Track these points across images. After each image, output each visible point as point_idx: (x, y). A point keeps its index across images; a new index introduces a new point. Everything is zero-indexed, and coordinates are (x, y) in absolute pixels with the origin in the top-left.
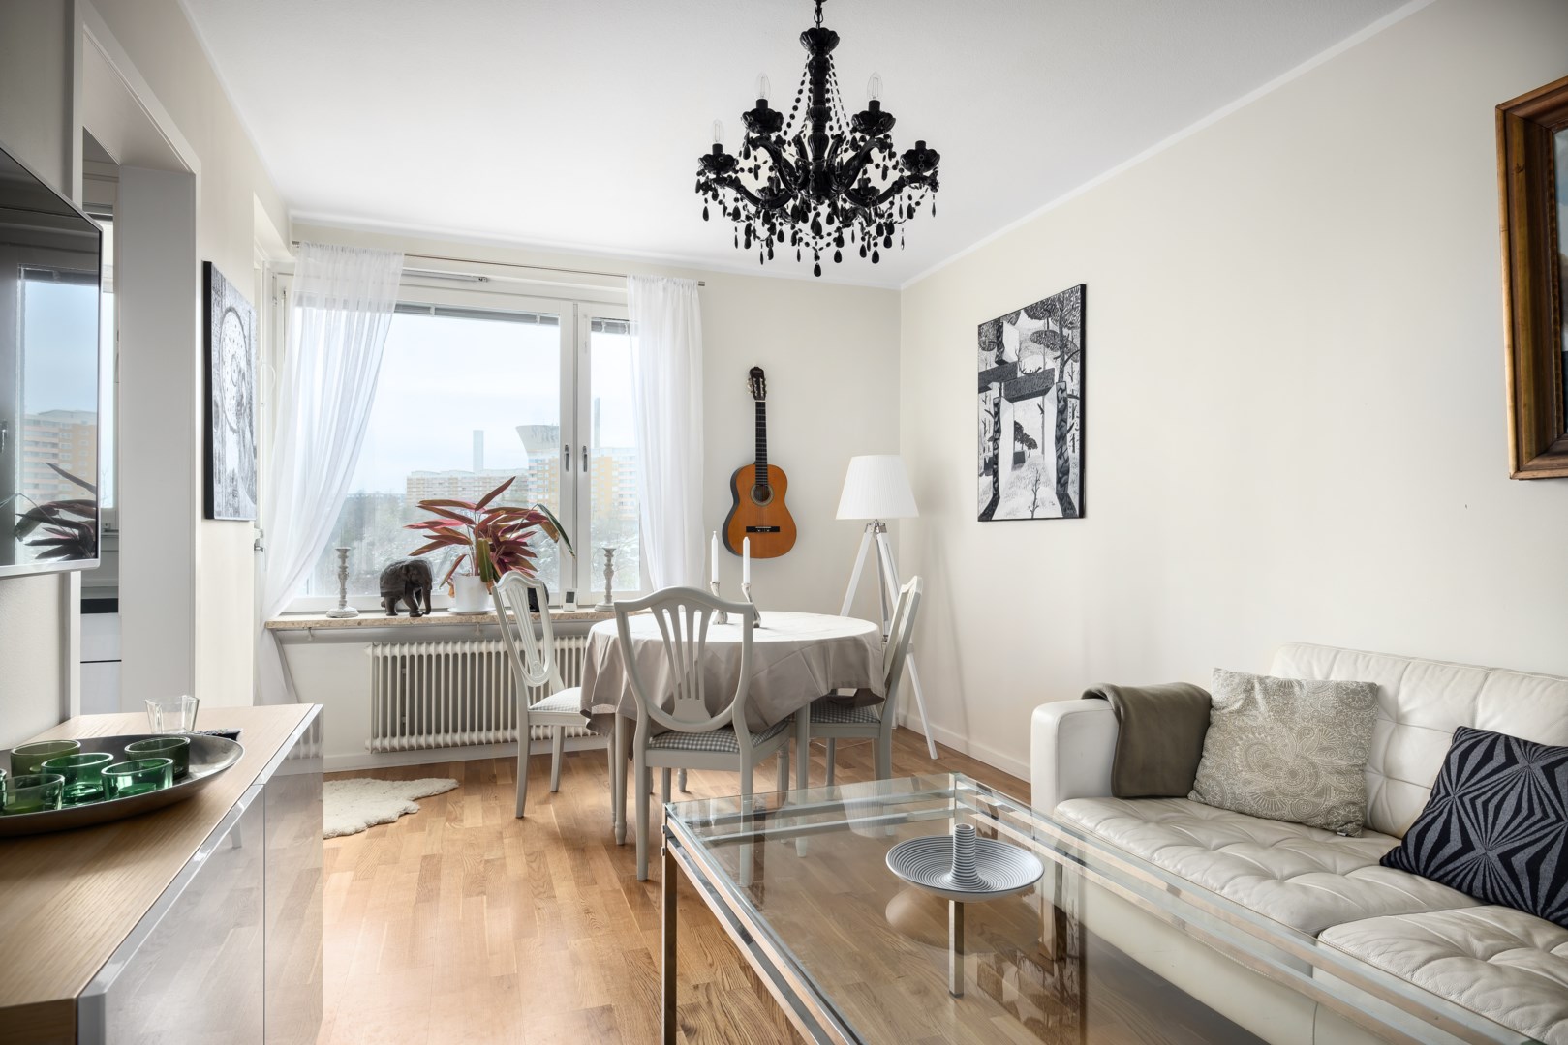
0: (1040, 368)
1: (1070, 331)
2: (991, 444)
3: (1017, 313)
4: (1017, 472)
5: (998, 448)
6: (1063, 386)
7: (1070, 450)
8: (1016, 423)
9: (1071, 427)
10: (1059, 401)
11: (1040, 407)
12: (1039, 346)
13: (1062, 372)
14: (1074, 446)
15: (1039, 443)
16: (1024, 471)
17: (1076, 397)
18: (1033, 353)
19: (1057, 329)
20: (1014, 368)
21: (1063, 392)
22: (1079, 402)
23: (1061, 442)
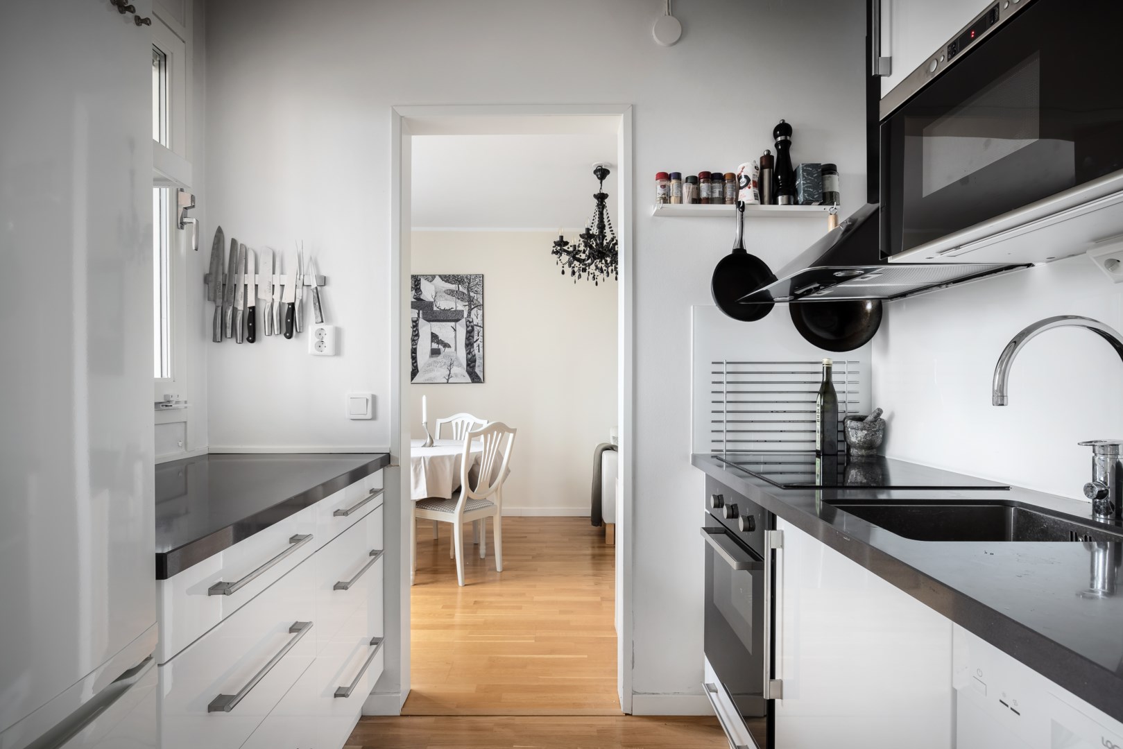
0: (452, 308)
1: (475, 295)
2: (410, 342)
3: (434, 277)
4: (434, 359)
5: (416, 344)
6: (471, 320)
7: (476, 351)
8: (432, 333)
9: (477, 341)
10: (467, 327)
11: (453, 328)
12: (452, 297)
13: (469, 313)
14: (479, 349)
15: (452, 345)
16: (440, 358)
17: (480, 326)
18: (446, 300)
19: (466, 292)
20: (431, 304)
21: (470, 323)
22: (482, 329)
23: (469, 347)
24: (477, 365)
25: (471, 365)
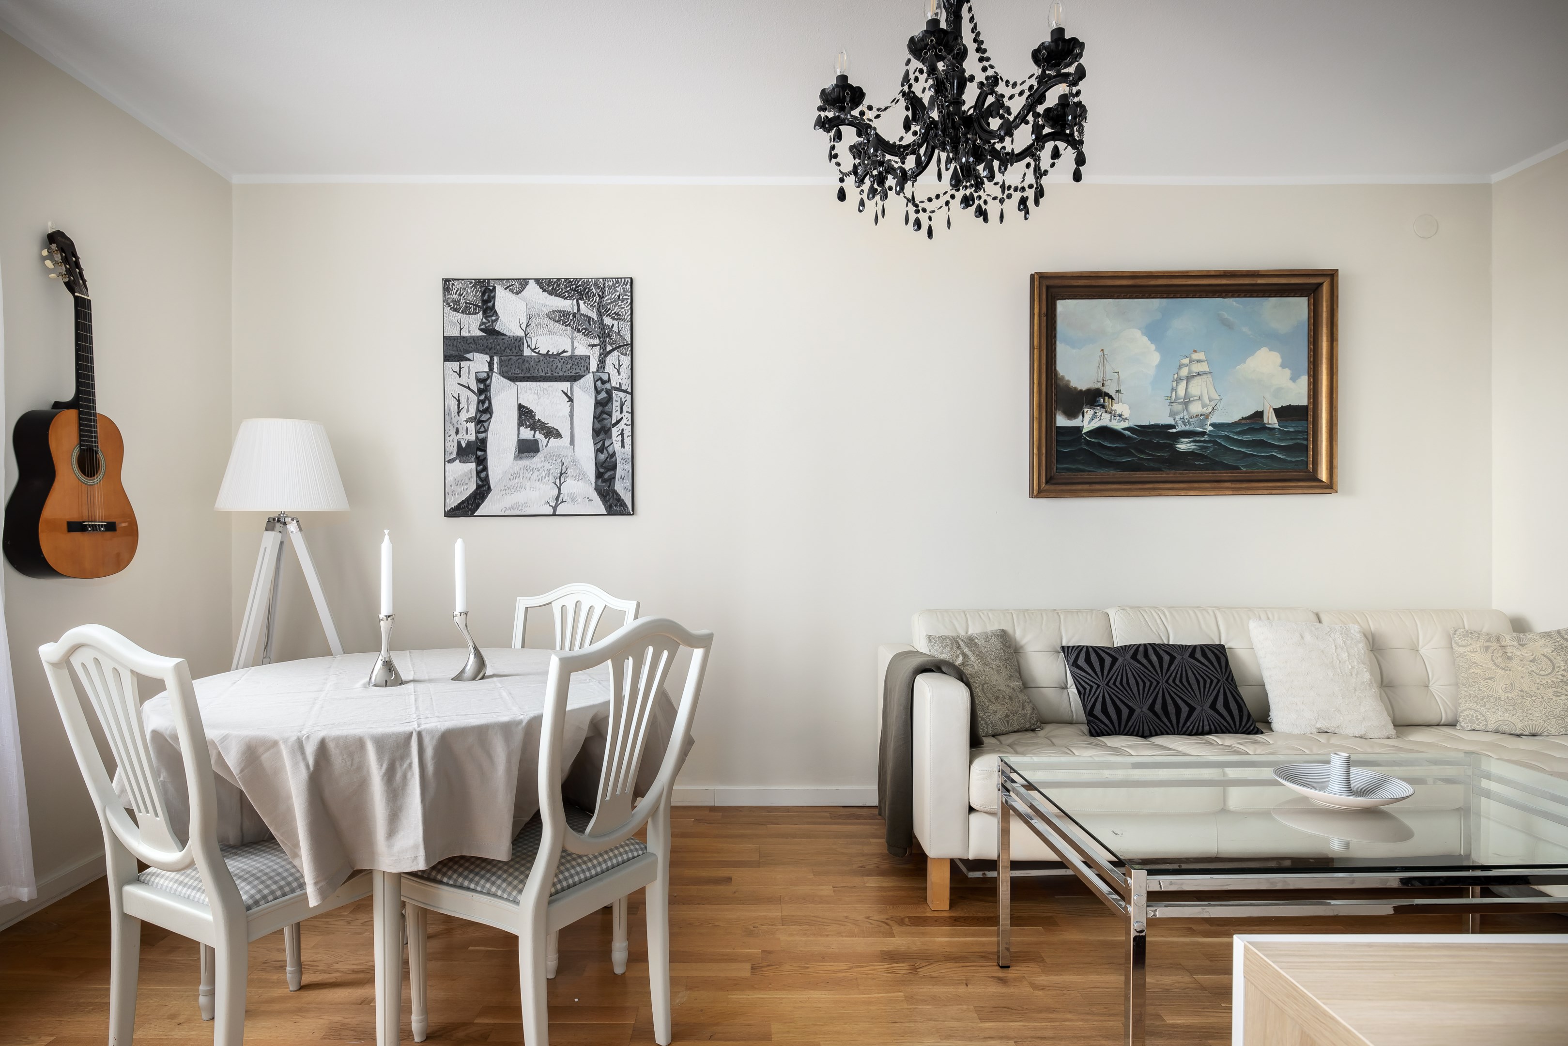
0: (564, 352)
1: (615, 323)
2: (472, 426)
3: (523, 283)
4: (525, 462)
5: (486, 431)
6: (605, 377)
7: (617, 446)
8: (520, 407)
9: (618, 422)
10: (597, 392)
11: (566, 394)
12: (563, 327)
13: (602, 363)
14: (623, 441)
15: (565, 431)
16: (537, 461)
17: (626, 391)
18: (551, 333)
19: (594, 315)
20: (517, 343)
21: (603, 382)
22: (629, 396)
23: (602, 436)
24: (618, 476)
25: (606, 476)
